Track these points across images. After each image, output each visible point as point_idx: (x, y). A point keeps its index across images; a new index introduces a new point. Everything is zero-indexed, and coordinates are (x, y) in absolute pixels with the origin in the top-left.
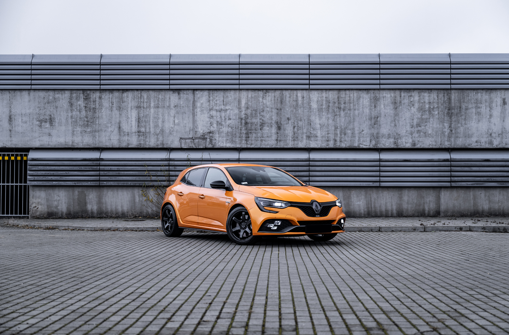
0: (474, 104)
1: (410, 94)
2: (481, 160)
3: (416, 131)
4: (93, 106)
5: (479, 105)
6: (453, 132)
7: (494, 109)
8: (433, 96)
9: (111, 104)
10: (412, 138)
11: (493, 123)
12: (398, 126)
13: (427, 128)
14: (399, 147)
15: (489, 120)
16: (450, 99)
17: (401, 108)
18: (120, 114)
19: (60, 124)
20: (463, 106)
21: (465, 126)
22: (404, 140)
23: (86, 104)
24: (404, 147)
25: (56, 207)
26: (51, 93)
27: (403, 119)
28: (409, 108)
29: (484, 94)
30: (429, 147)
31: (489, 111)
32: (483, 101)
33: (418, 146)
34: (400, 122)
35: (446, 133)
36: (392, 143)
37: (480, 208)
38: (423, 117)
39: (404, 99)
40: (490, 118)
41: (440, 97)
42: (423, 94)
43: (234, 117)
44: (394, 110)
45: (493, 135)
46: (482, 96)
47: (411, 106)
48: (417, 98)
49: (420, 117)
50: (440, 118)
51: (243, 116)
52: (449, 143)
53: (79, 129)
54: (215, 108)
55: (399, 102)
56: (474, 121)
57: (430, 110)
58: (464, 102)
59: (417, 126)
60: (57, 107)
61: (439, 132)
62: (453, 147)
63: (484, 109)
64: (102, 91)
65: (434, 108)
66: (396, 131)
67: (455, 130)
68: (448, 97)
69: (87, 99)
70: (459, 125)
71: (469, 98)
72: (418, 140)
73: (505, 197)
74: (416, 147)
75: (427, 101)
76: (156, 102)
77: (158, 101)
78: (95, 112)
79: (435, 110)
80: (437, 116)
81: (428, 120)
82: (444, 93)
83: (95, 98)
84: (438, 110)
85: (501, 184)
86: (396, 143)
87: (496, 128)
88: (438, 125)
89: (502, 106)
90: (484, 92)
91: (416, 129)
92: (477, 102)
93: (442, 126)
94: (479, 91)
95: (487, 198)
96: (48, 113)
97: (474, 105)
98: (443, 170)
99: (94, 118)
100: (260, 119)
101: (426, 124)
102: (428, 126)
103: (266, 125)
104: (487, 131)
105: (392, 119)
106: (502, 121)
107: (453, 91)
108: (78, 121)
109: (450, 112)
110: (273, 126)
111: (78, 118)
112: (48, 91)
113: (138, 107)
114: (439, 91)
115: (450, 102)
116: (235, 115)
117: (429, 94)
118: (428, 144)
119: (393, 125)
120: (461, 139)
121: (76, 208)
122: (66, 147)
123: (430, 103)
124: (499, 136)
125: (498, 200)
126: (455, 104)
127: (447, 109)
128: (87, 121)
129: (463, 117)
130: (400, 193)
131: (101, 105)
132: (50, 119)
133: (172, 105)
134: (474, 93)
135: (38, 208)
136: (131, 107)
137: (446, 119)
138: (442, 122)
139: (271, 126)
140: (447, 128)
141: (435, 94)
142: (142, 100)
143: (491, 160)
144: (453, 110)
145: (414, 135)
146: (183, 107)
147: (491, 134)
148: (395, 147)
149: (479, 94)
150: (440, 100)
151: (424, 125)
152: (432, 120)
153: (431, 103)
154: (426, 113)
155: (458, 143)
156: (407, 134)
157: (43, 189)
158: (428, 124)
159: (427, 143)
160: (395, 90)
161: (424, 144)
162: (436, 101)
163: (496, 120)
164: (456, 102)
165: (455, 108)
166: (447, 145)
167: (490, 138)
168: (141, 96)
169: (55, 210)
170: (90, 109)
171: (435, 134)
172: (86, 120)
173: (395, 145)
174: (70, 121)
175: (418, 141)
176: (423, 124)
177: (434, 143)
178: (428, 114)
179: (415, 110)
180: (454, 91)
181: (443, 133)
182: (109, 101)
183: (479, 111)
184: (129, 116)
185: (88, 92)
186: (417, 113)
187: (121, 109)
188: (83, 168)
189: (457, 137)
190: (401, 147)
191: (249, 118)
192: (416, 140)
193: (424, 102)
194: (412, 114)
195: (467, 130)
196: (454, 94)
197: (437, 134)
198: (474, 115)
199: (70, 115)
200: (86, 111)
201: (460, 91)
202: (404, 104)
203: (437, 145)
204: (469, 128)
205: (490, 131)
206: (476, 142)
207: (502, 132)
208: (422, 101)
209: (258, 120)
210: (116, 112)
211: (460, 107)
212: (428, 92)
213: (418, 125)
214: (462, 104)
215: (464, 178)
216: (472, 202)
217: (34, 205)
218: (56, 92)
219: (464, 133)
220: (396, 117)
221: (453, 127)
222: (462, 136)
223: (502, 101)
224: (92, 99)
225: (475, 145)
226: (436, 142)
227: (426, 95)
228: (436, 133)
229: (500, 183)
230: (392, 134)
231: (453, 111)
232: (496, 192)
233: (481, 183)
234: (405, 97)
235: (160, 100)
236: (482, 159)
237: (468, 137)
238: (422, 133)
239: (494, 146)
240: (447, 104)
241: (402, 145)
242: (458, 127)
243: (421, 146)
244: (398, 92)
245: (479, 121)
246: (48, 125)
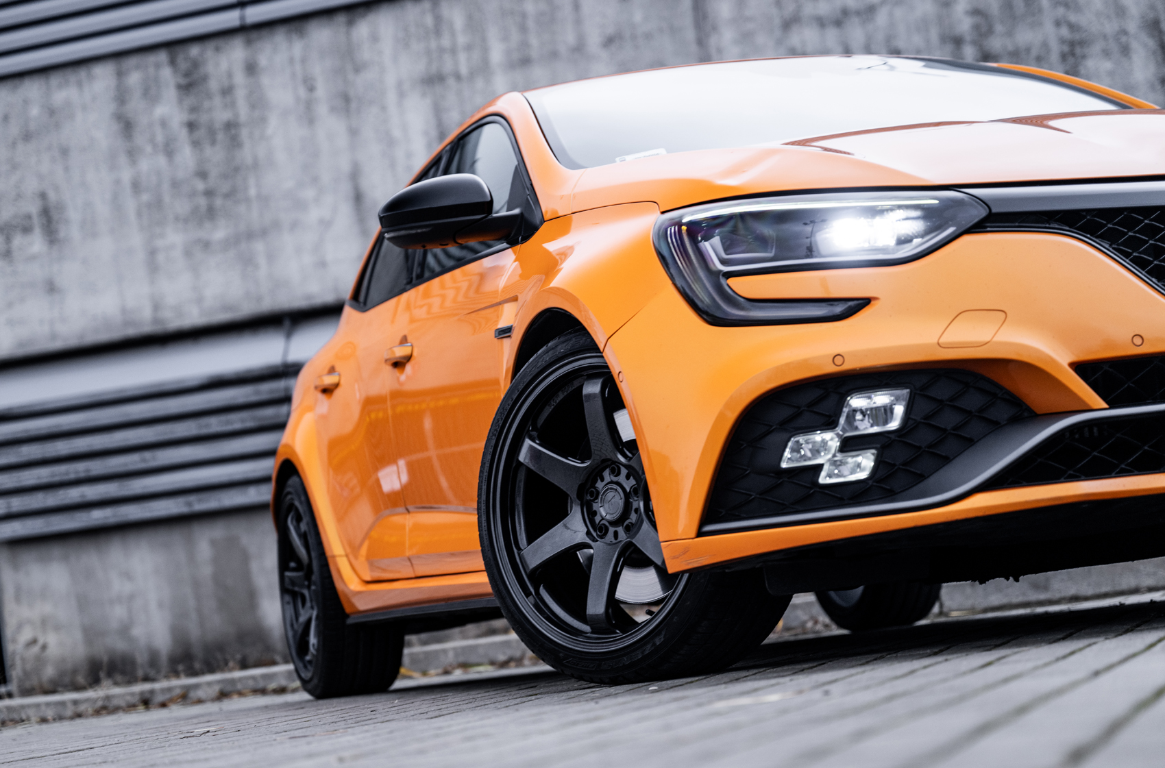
4: (221, 116)
9: (302, 92)
18: (353, 132)
19: (90, 229)
23: (193, 109)
25: (125, 630)
26: (32, 89)
43: (917, 40)
51: (965, 25)
53: (174, 238)
54: (808, 10)
60: (65, 152)
64: (254, 35)
69: (191, 84)
76: (515, 37)
77: (523, 29)
78: (234, 142)
83: (230, 75)
96: (31, 186)
99: (234, 171)
100: (1058, 24)
103: (1096, 48)
108: (167, 199)
110: (1134, 44)
111: (166, 186)
112: (17, 82)
113: (433, 80)
116: (922, 26)
121: (216, 624)
122: (131, 332)
128: (209, 193)
131: (258, 102)
132: (46, 213)
133: (594, 39)
135: (44, 647)
136: (400, 84)
139: (1125, 50)
142: (446, 42)
146: (648, 36)
157: (56, 550)
168: (438, 19)
169: (120, 646)
170: (212, 132)
172: (200, 186)
174: (130, 205)
182: (293, 75)
184: (397, 133)
185: (194, 50)
187: (353, 105)
188: (215, 424)
191: (999, 28)
199: (126, 175)
200: (196, 144)
209: (1049, 29)
210: (331, 126)
217: (26, 635)
218: (55, 79)
224: (214, 85)
235: (531, 24)
246: (36, 243)
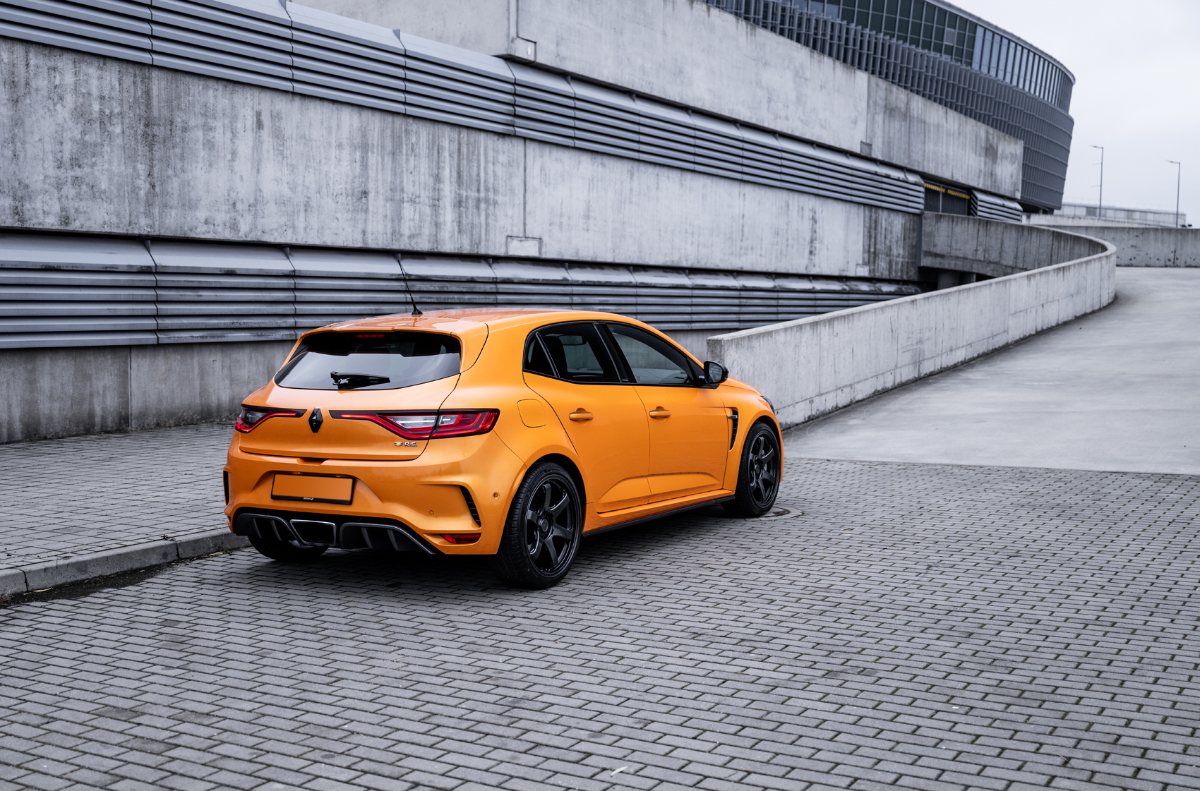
0: (199, 116)
1: (51, 64)
2: (219, 272)
3: (69, 179)
5: (211, 122)
6: (157, 189)
7: (240, 136)
8: (108, 78)
10: (59, 199)
11: (239, 174)
12: (21, 159)
13: (97, 173)
14: (27, 225)
15: (230, 166)
16: (148, 93)
17: (28, 101)
20: (178, 120)
21: (182, 176)
22: (39, 205)
24: (41, 227)
27: (37, 139)
28: (51, 107)
29: (220, 93)
30: (103, 230)
31: (231, 140)
32: (219, 114)
33: (75, 226)
34: (28, 146)
35: (142, 193)
36: (8, 212)
37: (213, 400)
38: (87, 138)
39: (36, 75)
40: (233, 160)
41: (125, 86)
42: (84, 67)
44: (10, 105)
45: (239, 206)
46: (216, 97)
47: (56, 100)
48: (69, 79)
49: (79, 137)
50: (126, 147)
52: (149, 221)
55: (23, 82)
56: (200, 165)
57: (104, 120)
58: (179, 108)
59: (72, 165)
61: (126, 188)
62: (156, 233)
63: (220, 136)
65: (111, 115)
66: (17, 172)
67: (162, 185)
68: (143, 87)
70: (170, 172)
71: (191, 98)
72: (76, 206)
73: (261, 369)
74: (71, 228)
75: (95, 92)
79: (115, 120)
80: (119, 141)
81: (98, 149)
82: (135, 76)
84: (122, 124)
85: (258, 336)
86: (17, 213)
87: (244, 191)
88: (123, 168)
89: (255, 130)
90: (220, 86)
91: (71, 173)
92: (207, 113)
93: (131, 171)
94: (211, 83)
95: (226, 371)
97: (200, 121)
98: (139, 299)
101: (94, 159)
102: (100, 168)
104: (226, 194)
105: (6, 135)
106: (255, 171)
107: (155, 74)
109: (149, 132)
114: (124, 65)
115: (149, 106)
117: (99, 72)
118: (100, 221)
119: (8, 153)
120: (174, 212)
123: (102, 98)
124: (249, 210)
125: (247, 377)
126: (160, 110)
127: (142, 122)
129: (178, 151)
130: (30, 367)
134: (201, 88)
137: (140, 153)
138: (131, 158)
140: (142, 178)
141: (113, 75)
143: (238, 272)
144: (156, 128)
145: (65, 190)
147: (234, 204)
148: (17, 225)
149: (211, 92)
150: (126, 94)
151: (89, 163)
152: (109, 150)
153: (104, 97)
154: (94, 126)
155: (167, 221)
156: (47, 187)
158: (99, 160)
159: (98, 218)
160: (10, 42)
161: (89, 219)
162: (116, 94)
163: (244, 166)
164: (162, 104)
165: (161, 124)
166: (143, 226)
167: (233, 215)
171: (115, 192)
173: (17, 217)
175: (76, 210)
176: (86, 161)
177: (114, 219)
178: (98, 130)
179: (67, 115)
180: (157, 73)
181: (135, 190)
183: (210, 138)
186: (71, 124)
189: (165, 206)
190: (31, 226)
192: (72, 205)
193: (89, 94)
194: (59, 124)
195: (186, 188)
196: (157, 82)
197: (122, 194)
198: (201, 147)
201: (170, 75)
202: (37, 90)
203: (122, 226)
204: (191, 183)
205: (233, 195)
206: (206, 222)
207: (256, 200)
208: (84, 91)
211: (172, 123)
212: (97, 65)
213: (76, 162)
214: (176, 113)
215: (185, 321)
216: (197, 383)
219: (180, 195)
220: (16, 130)
221: (156, 175)
222: (176, 202)
223: (255, 119)
225: (203, 230)
226: (118, 215)
227: (91, 70)
228: (119, 190)
229: (255, 333)
230: (6, 184)
231: (156, 130)
232: (243, 356)
233: (219, 333)
234: (40, 70)
236: (220, 269)
237: (190, 208)
238: (84, 188)
239: (240, 234)
240: (143, 108)
241: (34, 221)
242: (168, 177)
243: (82, 226)
244: (19, 50)
245: (210, 165)
